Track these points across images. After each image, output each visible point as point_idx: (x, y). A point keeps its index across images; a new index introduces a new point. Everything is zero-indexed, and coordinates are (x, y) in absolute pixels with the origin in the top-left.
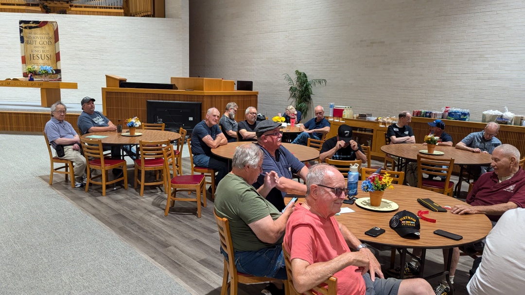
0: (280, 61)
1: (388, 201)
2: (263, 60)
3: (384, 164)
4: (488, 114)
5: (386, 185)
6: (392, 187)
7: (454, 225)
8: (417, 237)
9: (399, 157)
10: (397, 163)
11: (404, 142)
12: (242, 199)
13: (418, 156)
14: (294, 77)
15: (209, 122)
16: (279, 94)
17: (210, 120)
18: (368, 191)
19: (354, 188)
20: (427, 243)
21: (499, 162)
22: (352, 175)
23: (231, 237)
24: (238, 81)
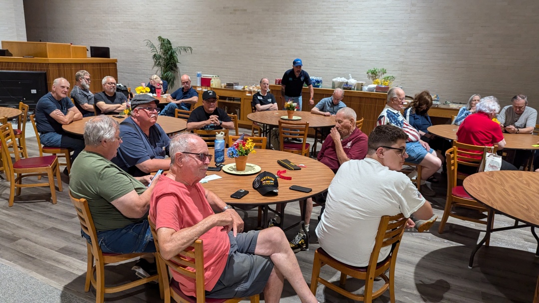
0: (140, 25)
1: (252, 165)
2: (120, 23)
3: (251, 131)
4: (336, 81)
5: (249, 150)
6: (254, 151)
7: (305, 180)
8: (276, 194)
9: (264, 124)
10: (262, 129)
11: (268, 110)
12: (101, 177)
13: (279, 121)
14: (157, 44)
15: (57, 94)
16: (142, 62)
17: (57, 92)
18: (233, 157)
19: (221, 155)
20: (283, 198)
21: (342, 124)
22: (218, 143)
23: (92, 218)
24: (91, 47)
